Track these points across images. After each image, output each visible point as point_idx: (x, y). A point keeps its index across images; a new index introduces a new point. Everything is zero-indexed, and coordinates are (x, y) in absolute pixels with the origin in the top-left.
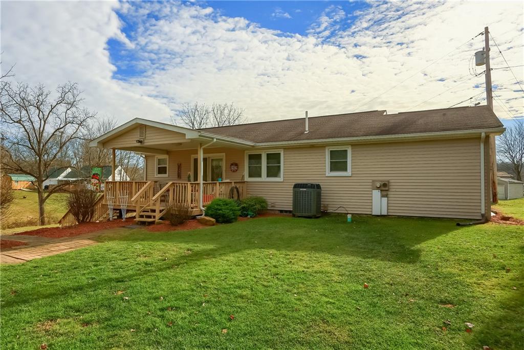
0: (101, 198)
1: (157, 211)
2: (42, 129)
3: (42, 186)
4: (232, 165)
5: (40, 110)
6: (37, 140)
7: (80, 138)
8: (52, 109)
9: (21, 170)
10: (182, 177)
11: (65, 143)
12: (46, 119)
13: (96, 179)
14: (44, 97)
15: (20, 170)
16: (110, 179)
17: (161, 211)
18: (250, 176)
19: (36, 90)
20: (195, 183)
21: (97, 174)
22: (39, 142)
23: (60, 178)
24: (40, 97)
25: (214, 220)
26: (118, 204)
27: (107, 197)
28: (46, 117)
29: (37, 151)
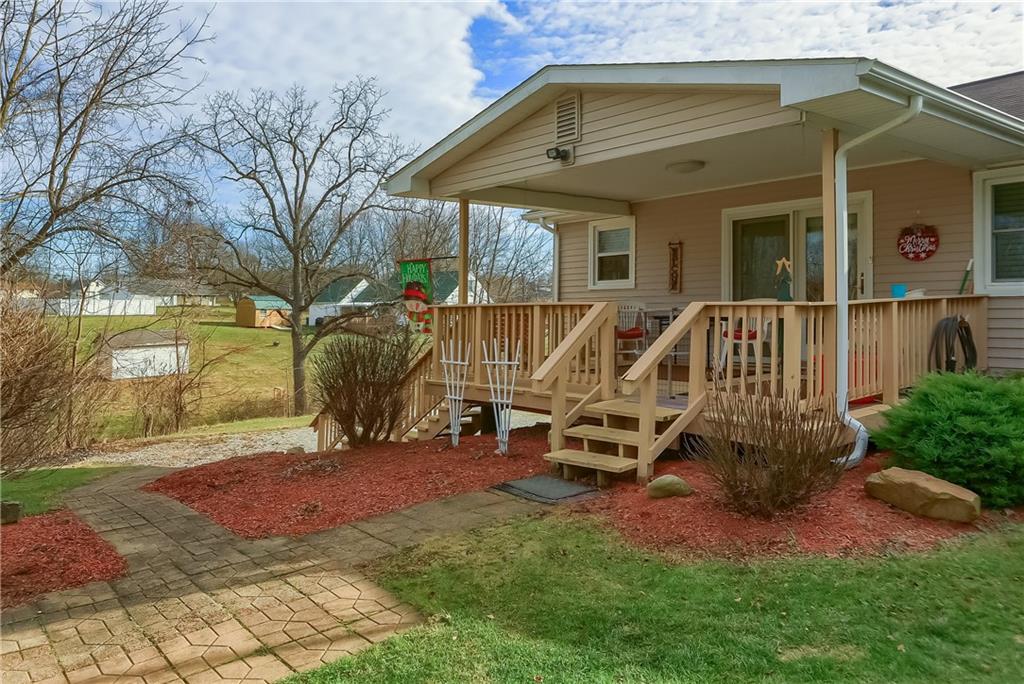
0: (424, 359)
1: (646, 425)
2: (300, 189)
3: (299, 320)
4: (907, 232)
5: (296, 147)
6: (291, 216)
7: (383, 208)
8: (322, 143)
9: (258, 285)
10: (686, 285)
11: (349, 221)
12: (310, 167)
13: (418, 298)
14: (304, 117)
15: (256, 285)
16: (453, 299)
17: (661, 427)
18: (1001, 272)
19: (288, 101)
20: (816, 308)
21: (418, 284)
22: (295, 221)
23: (346, 302)
24: (296, 115)
25: (970, 497)
26: (477, 383)
27: (444, 360)
28: (310, 161)
29: (291, 242)
